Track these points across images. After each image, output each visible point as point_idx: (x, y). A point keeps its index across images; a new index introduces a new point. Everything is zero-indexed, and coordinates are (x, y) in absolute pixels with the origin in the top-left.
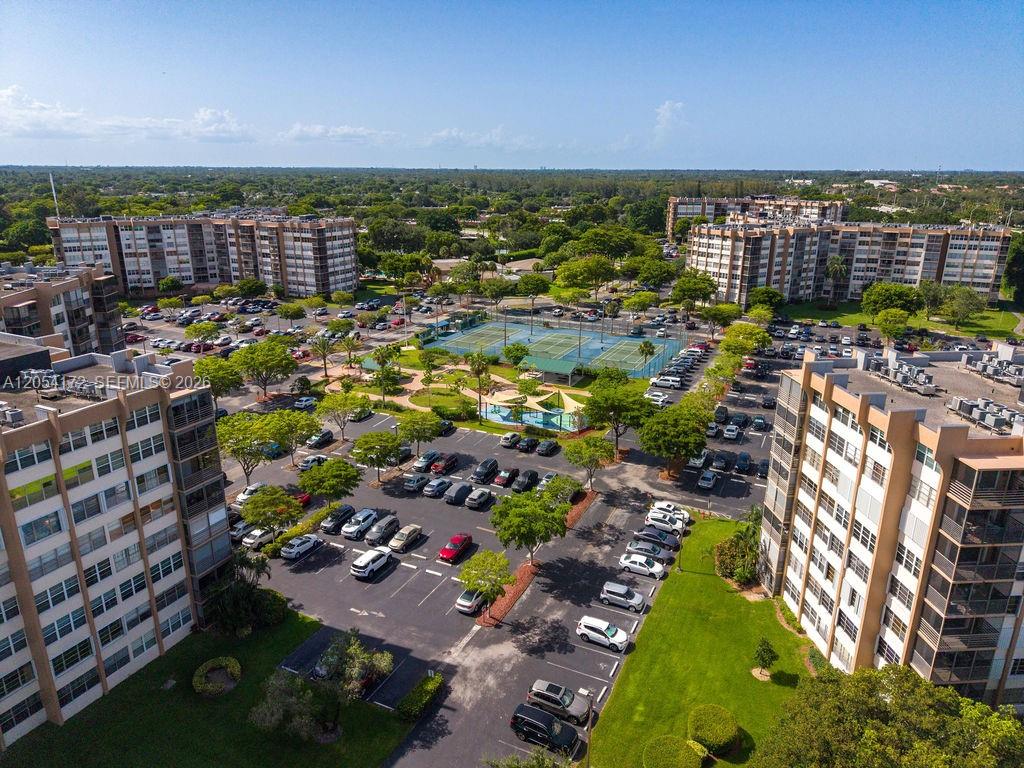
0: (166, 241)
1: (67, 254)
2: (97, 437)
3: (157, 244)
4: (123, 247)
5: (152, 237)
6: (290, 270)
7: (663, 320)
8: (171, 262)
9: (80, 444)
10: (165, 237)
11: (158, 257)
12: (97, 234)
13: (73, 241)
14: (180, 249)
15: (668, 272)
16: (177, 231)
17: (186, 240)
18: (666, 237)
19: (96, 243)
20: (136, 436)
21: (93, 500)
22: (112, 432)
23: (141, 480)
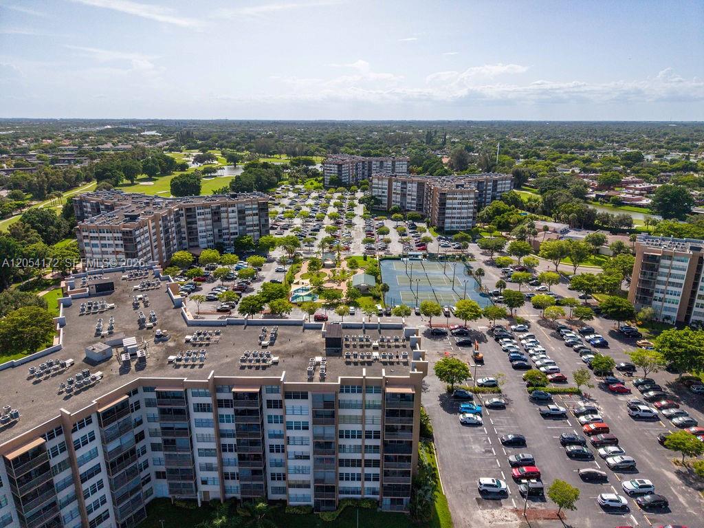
2: (107, 232)
3: (404, 190)
4: (393, 189)
5: (403, 186)
8: (409, 199)
9: (104, 232)
10: (408, 187)
14: (413, 193)
16: (413, 185)
17: (416, 189)
19: (383, 186)
20: (116, 235)
21: (106, 244)
22: (111, 232)
23: (117, 245)
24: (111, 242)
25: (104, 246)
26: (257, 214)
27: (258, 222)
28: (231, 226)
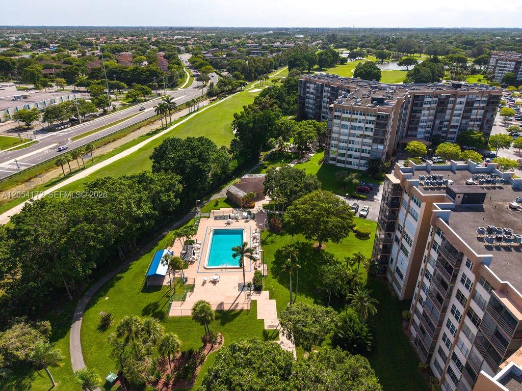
2: (361, 114)
9: (357, 114)
20: (369, 118)
21: (355, 127)
22: (364, 115)
23: (366, 128)
24: (362, 125)
25: (354, 128)
26: (483, 108)
27: (481, 117)
28: (454, 118)
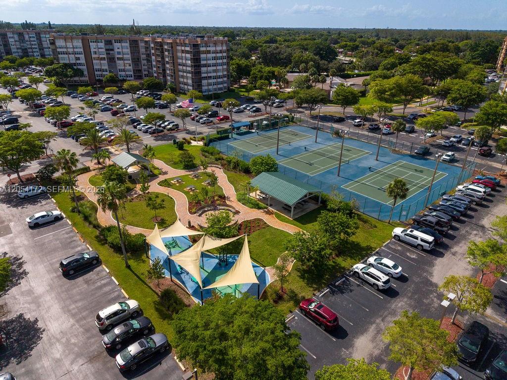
0: (116, 50)
1: (60, 56)
3: (111, 52)
4: (92, 53)
5: (108, 47)
6: (181, 74)
7: (459, 142)
8: (120, 64)
10: (116, 48)
11: (111, 60)
12: (77, 44)
13: (62, 48)
14: (125, 56)
15: (479, 95)
16: (123, 44)
17: (128, 51)
18: (495, 68)
19: (76, 50)
